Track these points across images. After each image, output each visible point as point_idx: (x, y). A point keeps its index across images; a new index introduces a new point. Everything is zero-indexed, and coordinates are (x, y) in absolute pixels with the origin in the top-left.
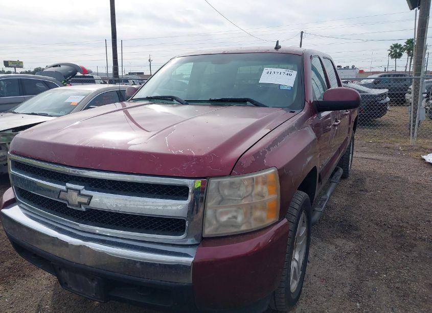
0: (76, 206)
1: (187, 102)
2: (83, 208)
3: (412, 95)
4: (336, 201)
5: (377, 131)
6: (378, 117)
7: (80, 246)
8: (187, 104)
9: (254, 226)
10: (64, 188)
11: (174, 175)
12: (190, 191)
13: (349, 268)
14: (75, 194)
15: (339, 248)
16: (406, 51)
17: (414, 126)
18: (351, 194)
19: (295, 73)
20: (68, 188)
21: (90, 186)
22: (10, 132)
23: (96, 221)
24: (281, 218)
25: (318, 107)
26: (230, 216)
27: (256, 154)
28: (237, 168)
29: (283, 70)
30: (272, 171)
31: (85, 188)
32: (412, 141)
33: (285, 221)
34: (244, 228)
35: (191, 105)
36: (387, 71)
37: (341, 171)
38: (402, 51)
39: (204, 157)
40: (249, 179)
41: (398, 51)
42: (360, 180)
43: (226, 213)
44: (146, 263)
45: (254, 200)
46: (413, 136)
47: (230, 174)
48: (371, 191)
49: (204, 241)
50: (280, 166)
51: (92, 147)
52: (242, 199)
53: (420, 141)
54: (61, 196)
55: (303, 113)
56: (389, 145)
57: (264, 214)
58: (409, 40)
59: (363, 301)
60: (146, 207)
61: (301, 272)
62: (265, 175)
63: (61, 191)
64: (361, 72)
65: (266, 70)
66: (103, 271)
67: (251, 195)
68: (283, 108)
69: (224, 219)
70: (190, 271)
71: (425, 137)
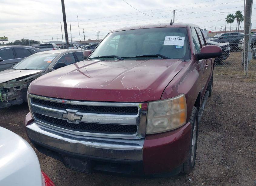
0: (73, 121)
1: (123, 59)
2: (77, 122)
3: (243, 45)
4: (206, 110)
5: (224, 68)
6: (225, 59)
7: (77, 143)
8: (123, 60)
9: (173, 127)
10: (65, 112)
11: (129, 101)
12: (139, 110)
13: (220, 147)
14: (73, 115)
15: (212, 137)
16: (236, 18)
17: (246, 63)
18: (214, 106)
19: (183, 39)
20: (68, 112)
21: (81, 110)
22: (15, 81)
23: (85, 129)
24: (187, 122)
25: (198, 57)
26: (159, 122)
27: (173, 87)
28: (163, 95)
29: (176, 37)
30: (182, 96)
31: (78, 111)
32: (245, 73)
33: (189, 123)
34: (168, 129)
35: (126, 60)
36: (225, 31)
37: (208, 92)
38: (234, 19)
39: (145, 90)
40: (170, 101)
41: (231, 18)
42: (218, 98)
43: (158, 120)
44: (116, 150)
45: (173, 113)
46: (246, 69)
47: (160, 99)
48: (225, 103)
49: (147, 137)
50: (186, 93)
51: (81, 88)
52: (166, 113)
53: (249, 72)
54: (63, 117)
55: (191, 61)
56: (232, 76)
57: (179, 120)
58: (237, 12)
59: (230, 165)
60: (114, 119)
61: (194, 151)
62: (178, 98)
63: (64, 113)
64: (210, 32)
65: (166, 38)
66: (91, 156)
67: (171, 110)
68: (180, 59)
69: (156, 124)
70: (141, 153)
71: (252, 69)
